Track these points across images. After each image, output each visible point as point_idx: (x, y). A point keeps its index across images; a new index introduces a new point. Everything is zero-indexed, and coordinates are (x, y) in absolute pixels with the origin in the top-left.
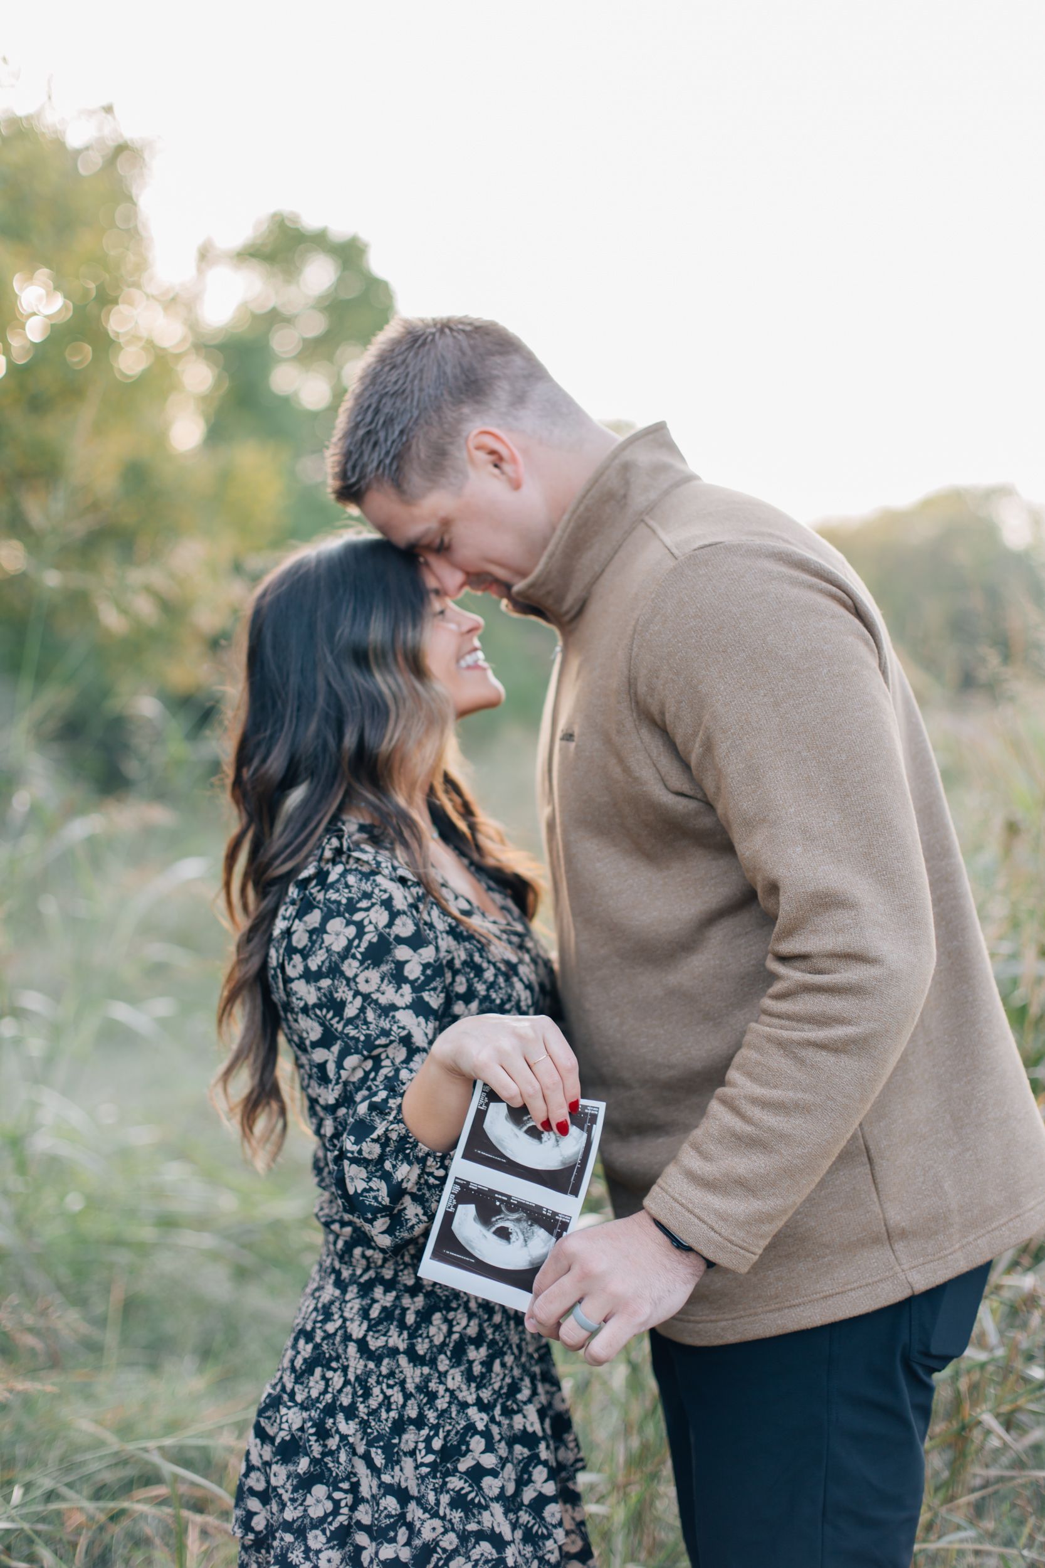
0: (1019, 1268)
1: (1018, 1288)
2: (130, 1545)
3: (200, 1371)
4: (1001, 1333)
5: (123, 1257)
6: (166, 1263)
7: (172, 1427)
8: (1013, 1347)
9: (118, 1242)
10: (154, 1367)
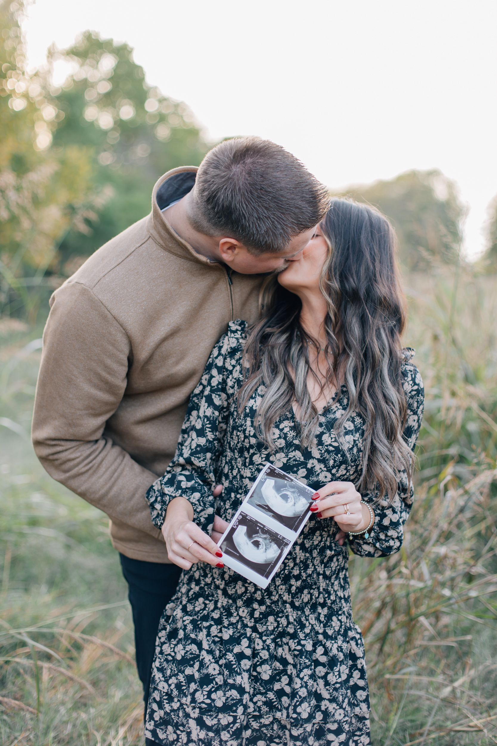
0: (439, 543)
1: (438, 554)
2: (15, 675)
3: (49, 591)
4: (431, 573)
5: (12, 538)
6: (33, 541)
7: (35, 620)
8: (434, 579)
9: (9, 531)
10: (26, 590)
